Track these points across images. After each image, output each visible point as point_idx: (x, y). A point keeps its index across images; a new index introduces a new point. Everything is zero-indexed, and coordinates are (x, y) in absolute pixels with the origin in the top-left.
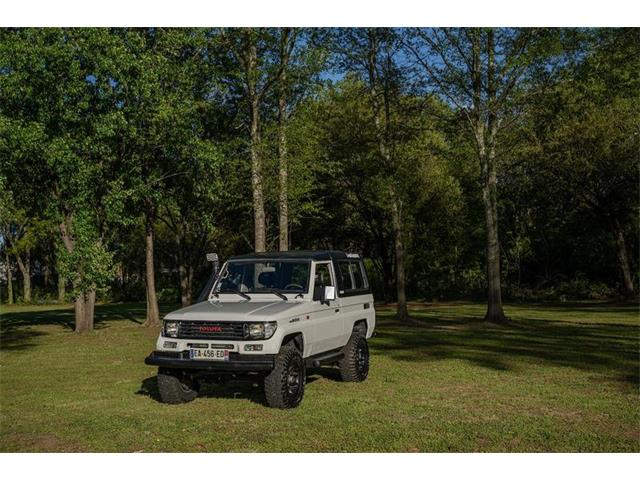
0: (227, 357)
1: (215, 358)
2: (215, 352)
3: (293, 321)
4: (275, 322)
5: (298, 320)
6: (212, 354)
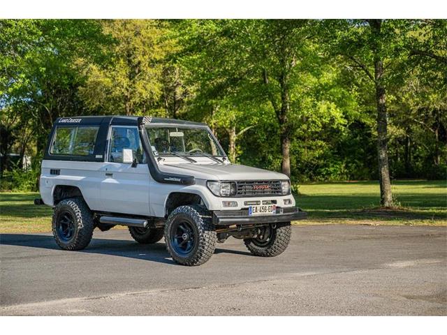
0: (275, 211)
1: (267, 213)
2: (267, 208)
6: (265, 210)
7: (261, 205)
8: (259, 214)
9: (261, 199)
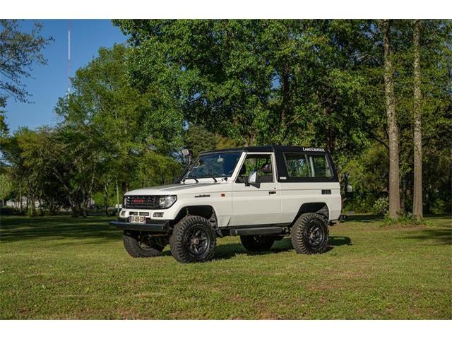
1: (139, 222)
3: (200, 196)
4: (176, 195)
5: (209, 196)
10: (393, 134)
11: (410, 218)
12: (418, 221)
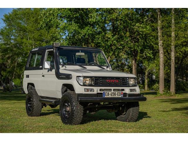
0: (122, 95)
1: (117, 96)
2: (117, 93)
6: (115, 94)
7: (112, 91)
8: (110, 96)
9: (112, 88)
10: (161, 54)
11: (169, 93)
12: (172, 94)
